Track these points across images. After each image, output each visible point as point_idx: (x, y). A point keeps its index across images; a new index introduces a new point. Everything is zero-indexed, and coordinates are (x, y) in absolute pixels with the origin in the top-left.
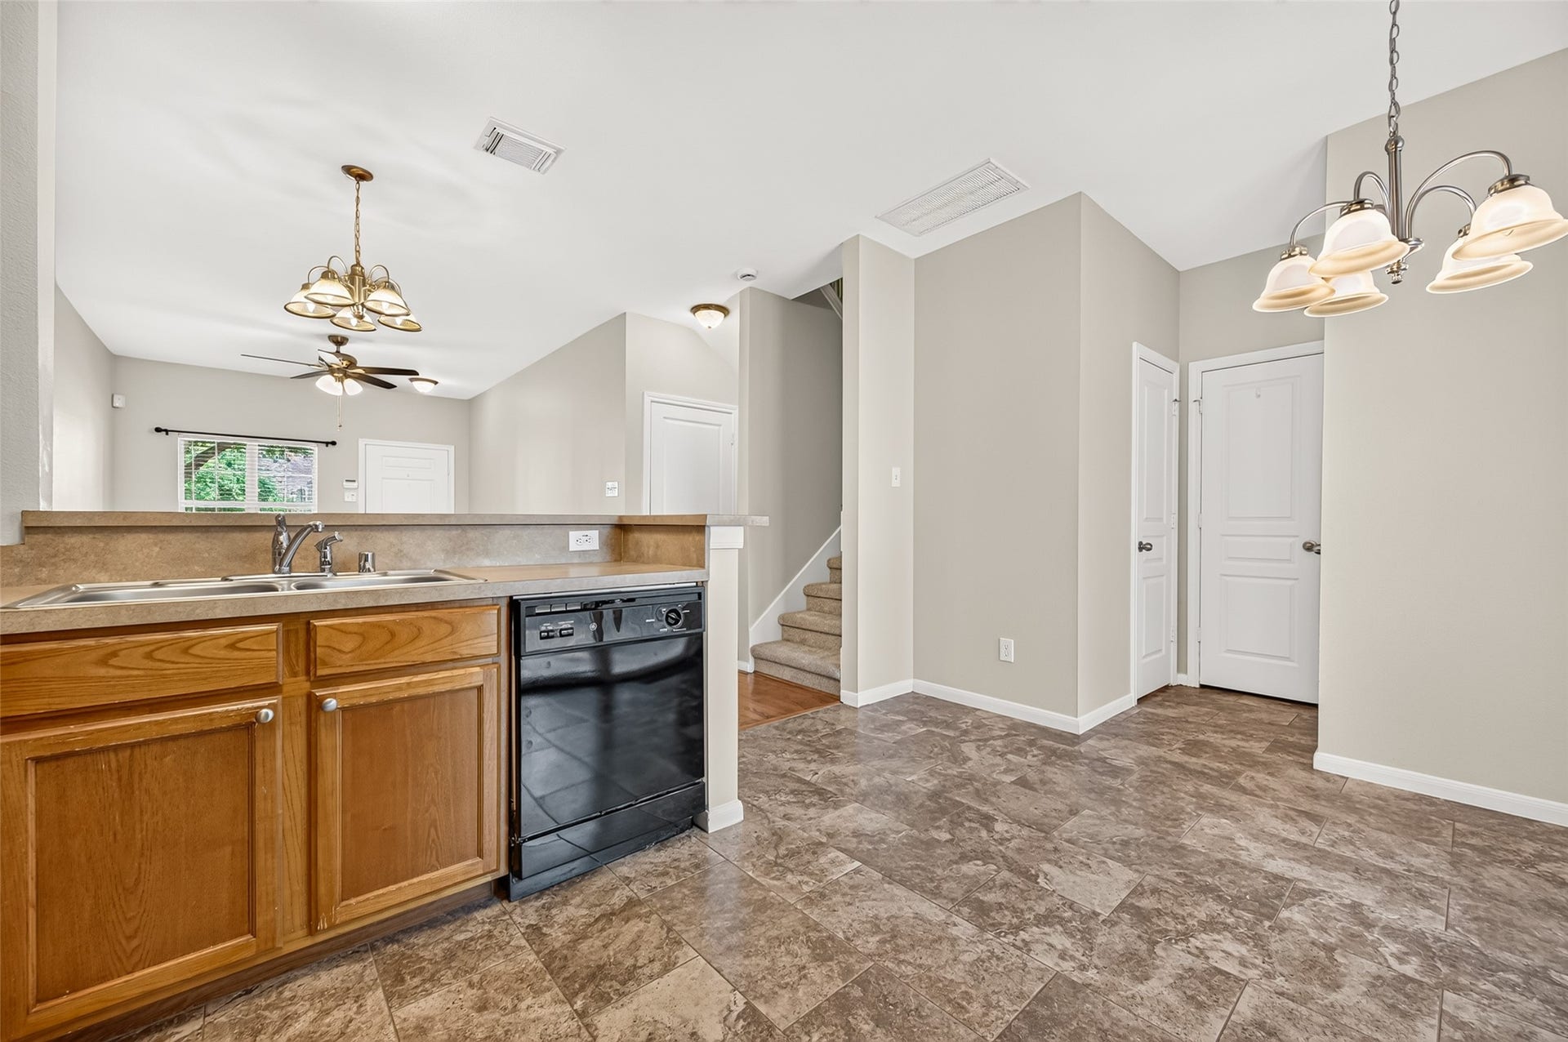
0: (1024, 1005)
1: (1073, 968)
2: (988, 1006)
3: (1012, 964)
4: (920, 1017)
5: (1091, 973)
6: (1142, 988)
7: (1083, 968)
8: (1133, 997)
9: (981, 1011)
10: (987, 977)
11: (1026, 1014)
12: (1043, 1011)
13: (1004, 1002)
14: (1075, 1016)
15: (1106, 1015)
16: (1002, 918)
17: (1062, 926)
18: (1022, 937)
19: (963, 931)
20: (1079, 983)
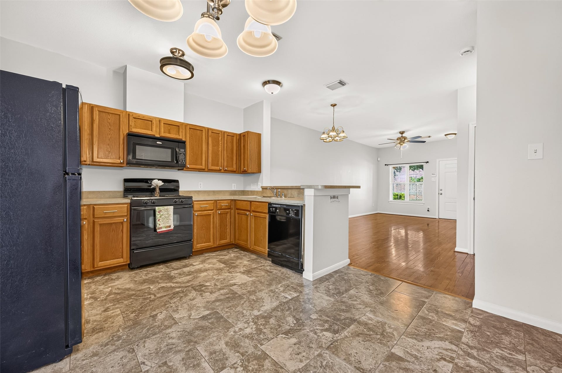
0: (225, 318)
1: (235, 330)
3: (240, 319)
4: (227, 302)
5: (232, 333)
6: (223, 342)
7: (235, 332)
8: (220, 339)
9: (226, 311)
11: (222, 317)
12: (222, 320)
13: (227, 315)
14: (218, 325)
15: (217, 331)
16: (261, 321)
17: (256, 334)
18: (252, 324)
19: (256, 313)
20: (230, 329)
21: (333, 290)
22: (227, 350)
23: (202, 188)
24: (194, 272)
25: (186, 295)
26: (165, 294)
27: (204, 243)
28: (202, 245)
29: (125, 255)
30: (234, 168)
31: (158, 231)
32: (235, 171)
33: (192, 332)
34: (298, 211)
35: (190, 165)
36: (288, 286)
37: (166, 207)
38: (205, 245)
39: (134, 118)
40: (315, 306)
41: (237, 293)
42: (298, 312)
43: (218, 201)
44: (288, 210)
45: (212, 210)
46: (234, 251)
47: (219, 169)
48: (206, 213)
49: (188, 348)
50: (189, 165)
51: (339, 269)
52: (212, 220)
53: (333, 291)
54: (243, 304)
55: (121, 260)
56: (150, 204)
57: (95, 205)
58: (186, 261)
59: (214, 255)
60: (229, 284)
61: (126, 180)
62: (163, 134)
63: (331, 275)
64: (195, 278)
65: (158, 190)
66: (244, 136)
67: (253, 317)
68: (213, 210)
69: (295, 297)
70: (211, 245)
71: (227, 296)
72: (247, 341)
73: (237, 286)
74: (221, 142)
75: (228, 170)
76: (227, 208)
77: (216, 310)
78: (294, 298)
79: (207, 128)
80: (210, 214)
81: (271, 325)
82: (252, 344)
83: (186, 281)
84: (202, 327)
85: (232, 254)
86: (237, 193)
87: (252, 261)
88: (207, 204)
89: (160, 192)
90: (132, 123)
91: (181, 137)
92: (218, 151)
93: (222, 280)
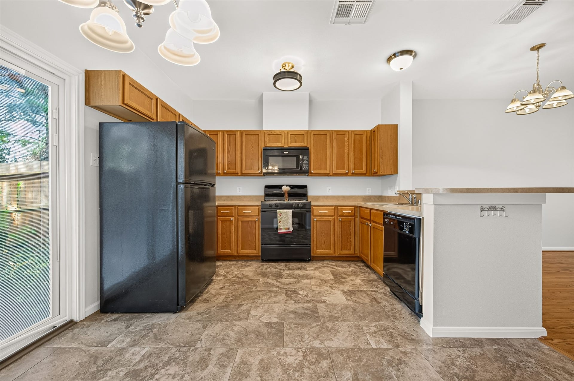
0: (284, 333)
1: (281, 352)
2: (291, 328)
3: (295, 342)
4: (300, 318)
5: (275, 353)
6: (260, 357)
7: (278, 354)
8: (261, 353)
9: (291, 327)
10: (298, 335)
11: (282, 332)
12: (280, 334)
13: (289, 331)
14: (272, 338)
15: (266, 343)
16: (312, 357)
17: (294, 367)
18: (301, 354)
19: (316, 344)
20: (276, 348)
21: (460, 367)
22: (255, 368)
23: (331, 193)
24: (301, 276)
25: (276, 296)
26: (263, 289)
27: (324, 250)
28: (322, 252)
29: (257, 249)
30: (364, 171)
31: (279, 231)
32: (365, 174)
33: (248, 333)
34: (412, 226)
35: (315, 170)
36: (386, 329)
37: (285, 211)
38: (324, 252)
39: (269, 135)
40: (402, 376)
41: (317, 312)
42: (367, 371)
43: (339, 207)
44: (402, 223)
45: (332, 216)
46: (357, 265)
47: (345, 172)
48: (325, 219)
49: (234, 346)
50: (313, 170)
51: (506, 339)
52: (332, 227)
53: (459, 369)
54: (313, 327)
55: (254, 252)
56: (274, 207)
57: (239, 206)
58: (303, 264)
59: (333, 264)
60: (319, 299)
61: (267, 187)
62: (290, 145)
63: (478, 342)
64: (297, 282)
65: (286, 195)
66: (374, 131)
67: (309, 347)
68: (334, 216)
69: (382, 349)
70: (331, 253)
71: (306, 311)
72: (279, 370)
73: (326, 305)
74: (347, 143)
75: (355, 172)
76: (349, 215)
77: (284, 322)
78: (380, 349)
79: (332, 130)
80: (330, 220)
81: (318, 369)
82: (280, 378)
83: (287, 283)
84: (259, 332)
85: (350, 268)
86: (372, 198)
87: (367, 281)
88: (326, 209)
89: (289, 197)
90: (267, 140)
91: (305, 145)
92: (344, 153)
93: (317, 292)
